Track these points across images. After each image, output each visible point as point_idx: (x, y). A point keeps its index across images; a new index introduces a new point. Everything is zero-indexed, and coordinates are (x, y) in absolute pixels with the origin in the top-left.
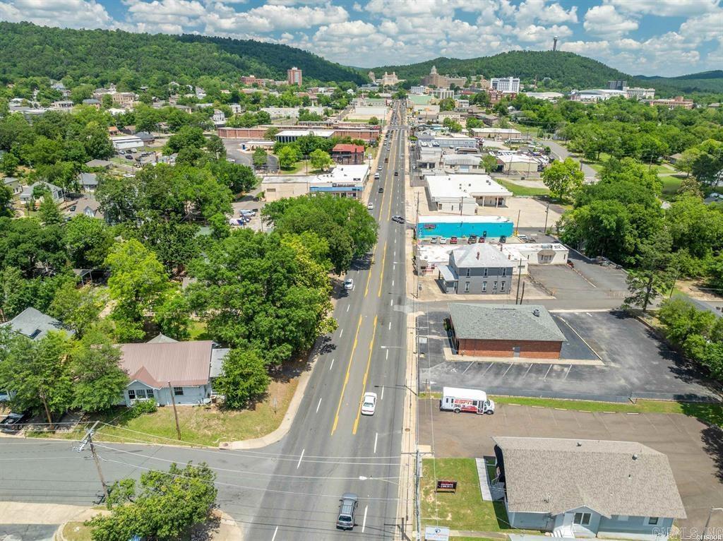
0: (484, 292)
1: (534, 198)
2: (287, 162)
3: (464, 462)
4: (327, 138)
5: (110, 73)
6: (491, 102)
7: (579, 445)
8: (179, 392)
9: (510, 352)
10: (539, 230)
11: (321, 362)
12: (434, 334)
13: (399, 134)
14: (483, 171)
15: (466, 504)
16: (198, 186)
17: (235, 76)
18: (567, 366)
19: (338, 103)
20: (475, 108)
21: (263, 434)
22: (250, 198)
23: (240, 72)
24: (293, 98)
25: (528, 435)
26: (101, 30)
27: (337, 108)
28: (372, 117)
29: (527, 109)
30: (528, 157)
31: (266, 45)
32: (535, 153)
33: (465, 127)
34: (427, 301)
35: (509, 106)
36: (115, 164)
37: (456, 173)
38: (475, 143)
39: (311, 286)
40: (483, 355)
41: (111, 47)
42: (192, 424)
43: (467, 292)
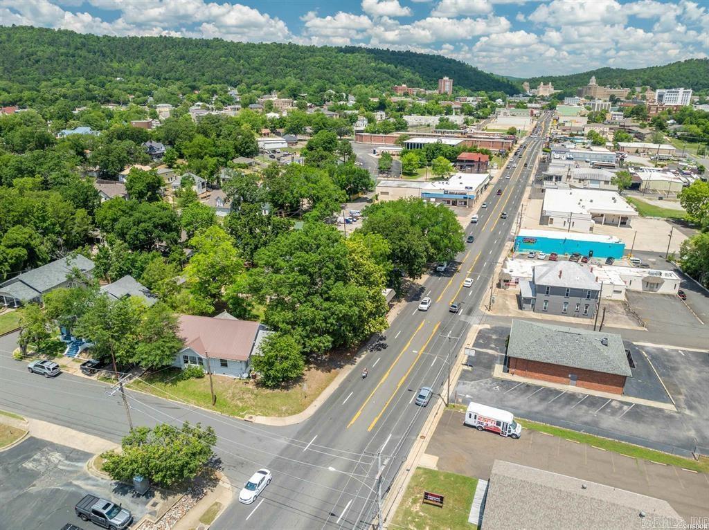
0: (565, 313)
1: (667, 221)
2: (409, 167)
3: (465, 480)
4: (453, 146)
5: (278, 82)
6: (649, 115)
7: (583, 488)
8: (224, 363)
9: (565, 379)
10: (660, 255)
11: (368, 359)
12: (492, 349)
13: (535, 146)
14: (616, 187)
15: (449, 521)
16: (312, 185)
17: (388, 85)
18: (629, 404)
19: (482, 113)
20: (629, 122)
21: (287, 414)
22: (365, 200)
23: (393, 81)
24: (436, 106)
25: (548, 468)
26: (275, 43)
27: (479, 118)
28: (511, 127)
29: (691, 123)
30: (673, 176)
31: (421, 55)
32: (685, 171)
33: (612, 140)
34: (500, 315)
35: (668, 120)
36: (259, 161)
37: (585, 188)
38: (615, 158)
39: (364, 284)
40: (535, 378)
41: (282, 59)
42: (229, 394)
43: (545, 311)
